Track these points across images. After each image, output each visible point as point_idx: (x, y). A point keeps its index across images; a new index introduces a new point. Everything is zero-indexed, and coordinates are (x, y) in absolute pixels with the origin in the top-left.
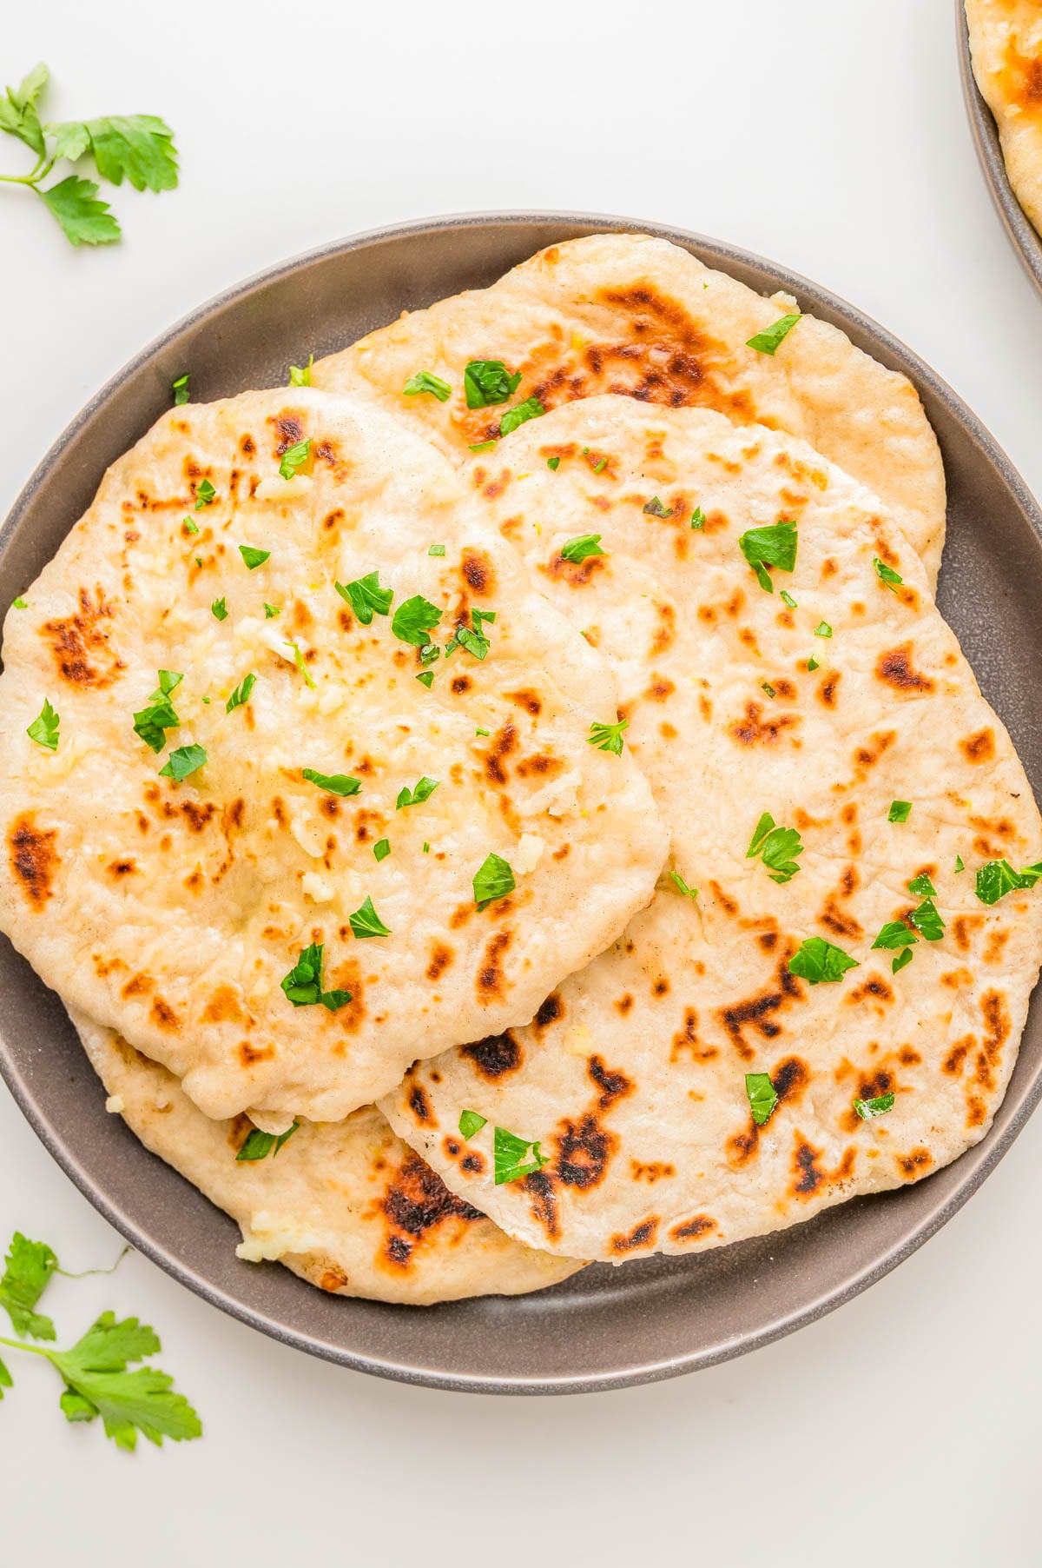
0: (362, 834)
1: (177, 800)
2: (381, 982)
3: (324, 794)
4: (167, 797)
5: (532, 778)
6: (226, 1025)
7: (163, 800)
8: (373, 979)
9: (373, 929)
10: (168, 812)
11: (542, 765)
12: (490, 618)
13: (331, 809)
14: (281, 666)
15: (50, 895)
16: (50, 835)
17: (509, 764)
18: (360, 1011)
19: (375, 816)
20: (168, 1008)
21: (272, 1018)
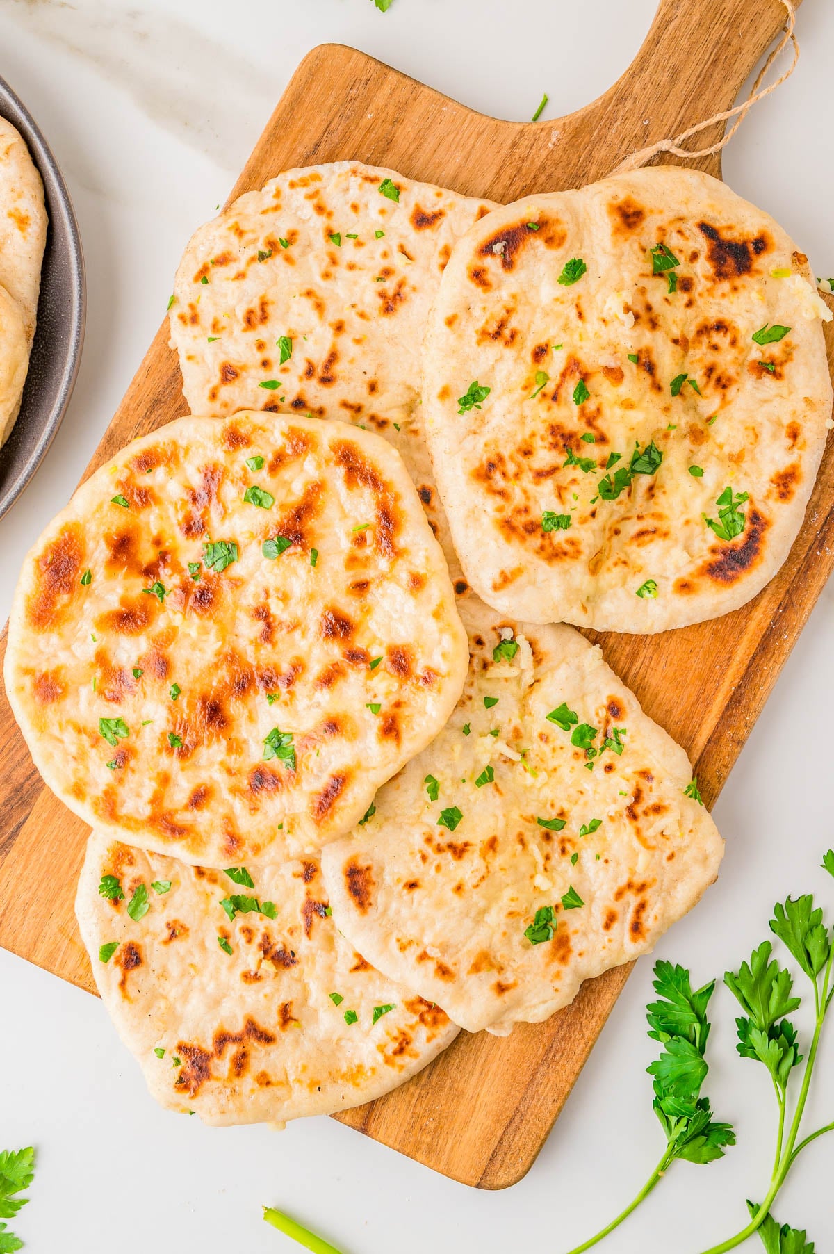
0: (563, 851)
1: (443, 841)
2: (580, 934)
3: (544, 829)
4: (438, 839)
5: (652, 817)
6: (483, 974)
7: (435, 843)
8: (576, 932)
9: (576, 904)
10: (439, 849)
11: (657, 809)
12: (624, 732)
13: (547, 837)
14: (505, 762)
15: (370, 904)
16: (368, 869)
17: (639, 810)
18: (569, 951)
19: (569, 840)
20: (446, 968)
21: (514, 965)
